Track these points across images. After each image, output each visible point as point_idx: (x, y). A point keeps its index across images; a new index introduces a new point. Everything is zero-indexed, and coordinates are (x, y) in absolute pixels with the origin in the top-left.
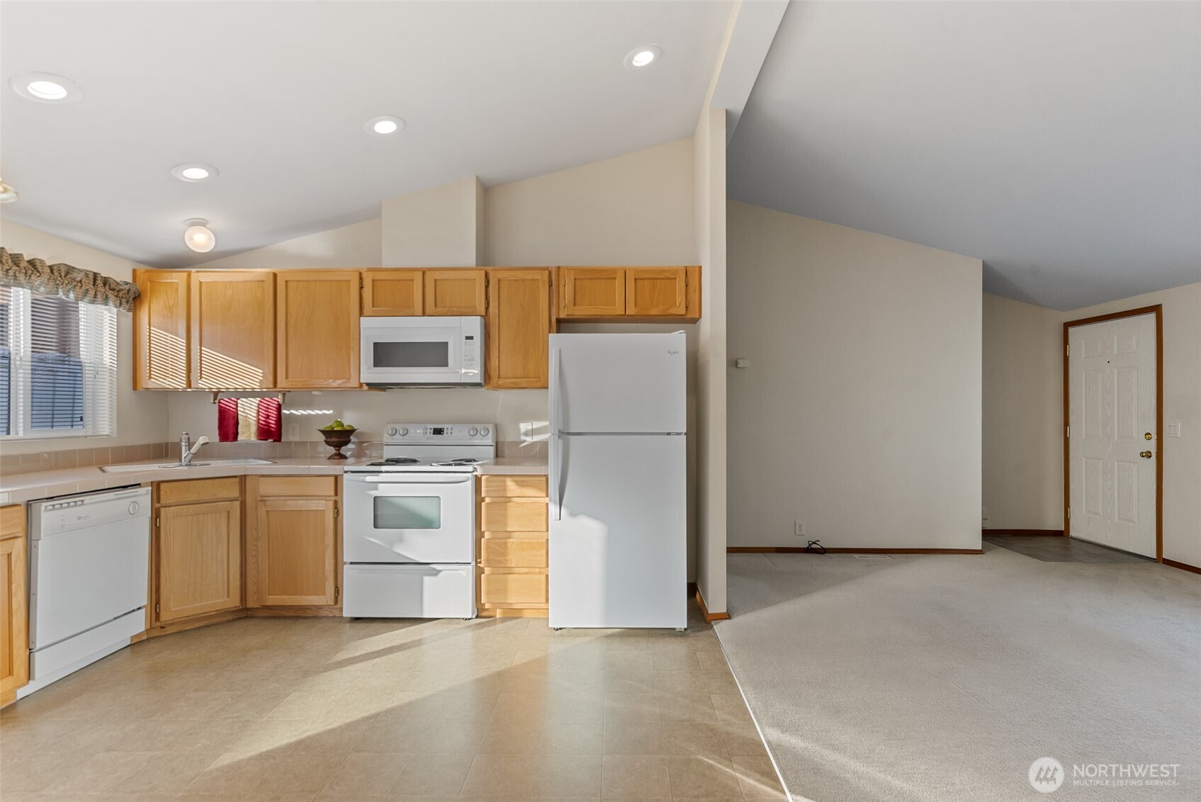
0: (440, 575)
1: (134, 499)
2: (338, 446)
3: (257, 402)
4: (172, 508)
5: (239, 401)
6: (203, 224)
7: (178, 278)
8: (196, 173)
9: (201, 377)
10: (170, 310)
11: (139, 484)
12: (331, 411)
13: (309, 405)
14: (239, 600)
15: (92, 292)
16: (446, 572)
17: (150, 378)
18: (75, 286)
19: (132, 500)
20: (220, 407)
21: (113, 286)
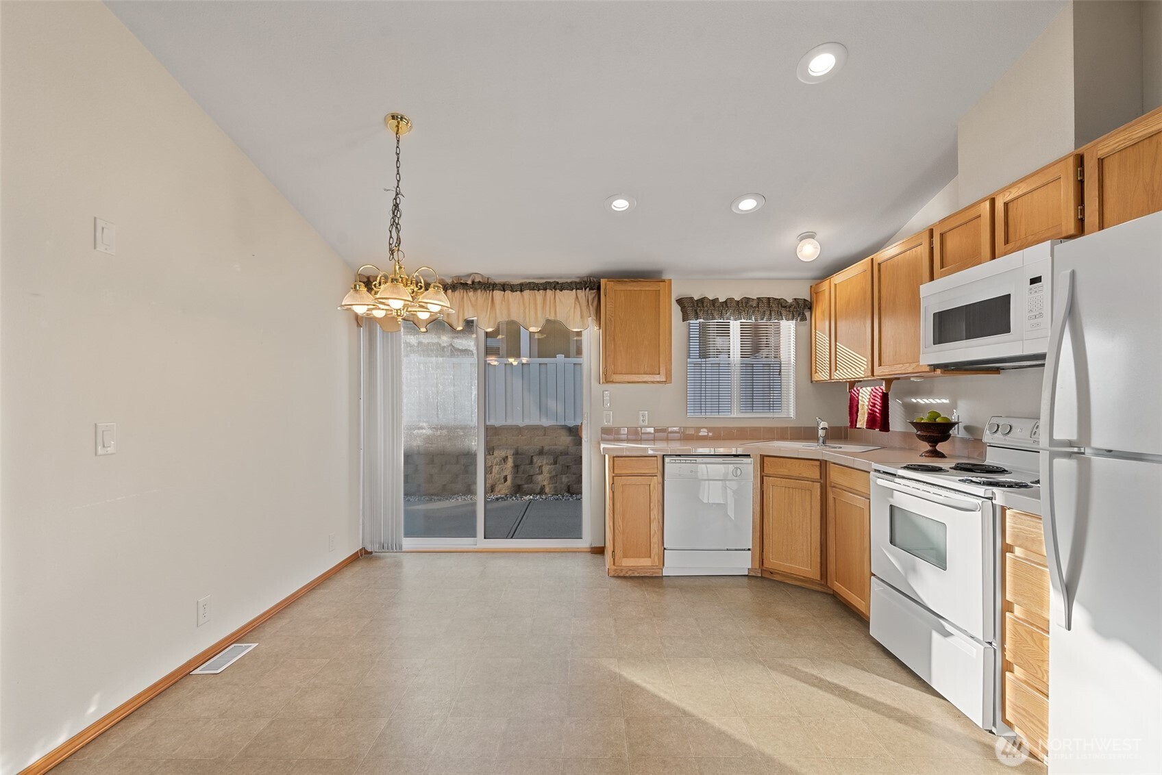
0: (949, 639)
1: (738, 466)
2: (934, 441)
3: (870, 390)
4: (771, 478)
5: (861, 390)
6: (811, 236)
7: (825, 286)
8: (748, 204)
9: (836, 370)
10: (823, 313)
11: (749, 455)
12: (946, 401)
13: (929, 393)
14: (819, 576)
15: (768, 313)
16: (958, 639)
17: (816, 372)
18: (754, 312)
19: (736, 466)
20: (851, 396)
21: (783, 304)
